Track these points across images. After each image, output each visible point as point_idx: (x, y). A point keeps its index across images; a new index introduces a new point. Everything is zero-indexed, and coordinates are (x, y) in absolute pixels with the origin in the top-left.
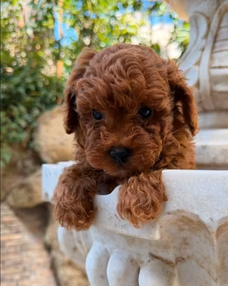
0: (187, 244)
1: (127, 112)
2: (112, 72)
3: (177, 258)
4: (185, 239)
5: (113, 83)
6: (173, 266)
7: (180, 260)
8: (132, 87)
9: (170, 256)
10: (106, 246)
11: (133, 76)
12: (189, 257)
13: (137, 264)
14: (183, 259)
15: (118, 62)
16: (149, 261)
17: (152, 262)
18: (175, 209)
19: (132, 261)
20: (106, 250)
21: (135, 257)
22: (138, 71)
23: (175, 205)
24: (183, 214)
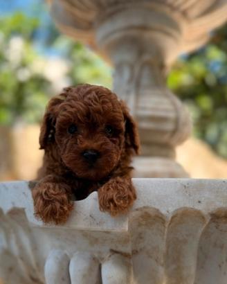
0: (141, 238)
1: (98, 126)
2: (90, 99)
3: (133, 251)
4: (141, 233)
5: (91, 105)
6: (130, 258)
7: (135, 252)
8: (103, 110)
9: (128, 249)
10: (66, 251)
11: (103, 102)
12: (141, 250)
13: (98, 261)
14: (137, 251)
15: (94, 93)
16: (110, 256)
17: (113, 257)
18: (142, 206)
19: (94, 259)
20: (66, 255)
21: (96, 255)
22: (107, 100)
23: (142, 203)
24: (147, 210)
